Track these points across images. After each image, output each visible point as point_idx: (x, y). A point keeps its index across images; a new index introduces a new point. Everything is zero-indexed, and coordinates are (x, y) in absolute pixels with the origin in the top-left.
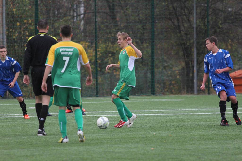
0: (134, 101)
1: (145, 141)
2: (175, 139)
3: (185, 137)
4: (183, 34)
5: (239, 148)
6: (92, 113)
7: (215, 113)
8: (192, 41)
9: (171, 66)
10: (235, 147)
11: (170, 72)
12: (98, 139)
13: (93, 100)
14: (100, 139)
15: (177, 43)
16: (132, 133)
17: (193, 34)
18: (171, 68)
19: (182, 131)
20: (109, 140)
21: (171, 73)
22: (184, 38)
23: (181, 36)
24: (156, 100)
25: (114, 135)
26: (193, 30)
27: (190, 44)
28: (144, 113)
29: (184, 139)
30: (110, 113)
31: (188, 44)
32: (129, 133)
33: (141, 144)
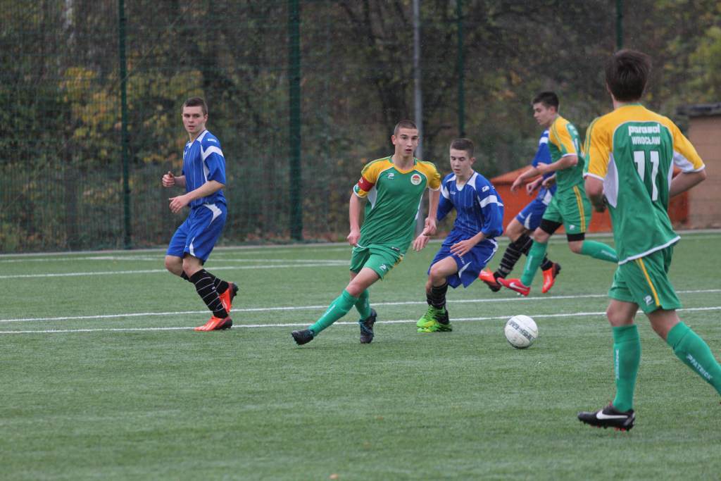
0: (243, 268)
1: (307, 443)
2: (398, 432)
3: (426, 424)
4: (381, 49)
5: (598, 472)
6: (124, 318)
7: (496, 318)
8: (407, 69)
9: (345, 143)
10: (586, 469)
11: (340, 162)
12: (158, 434)
13: (118, 262)
14: (167, 433)
15: (364, 75)
16: (259, 407)
17: (413, 48)
18: (345, 148)
19: (412, 398)
20: (193, 435)
21: (345, 165)
22: (384, 58)
23: (375, 53)
24: (310, 263)
25: (205, 413)
26: (412, 36)
27: (403, 78)
28: (282, 319)
29: (422, 430)
30: (177, 316)
31: (397, 78)
32: (252, 407)
33: (297, 455)
